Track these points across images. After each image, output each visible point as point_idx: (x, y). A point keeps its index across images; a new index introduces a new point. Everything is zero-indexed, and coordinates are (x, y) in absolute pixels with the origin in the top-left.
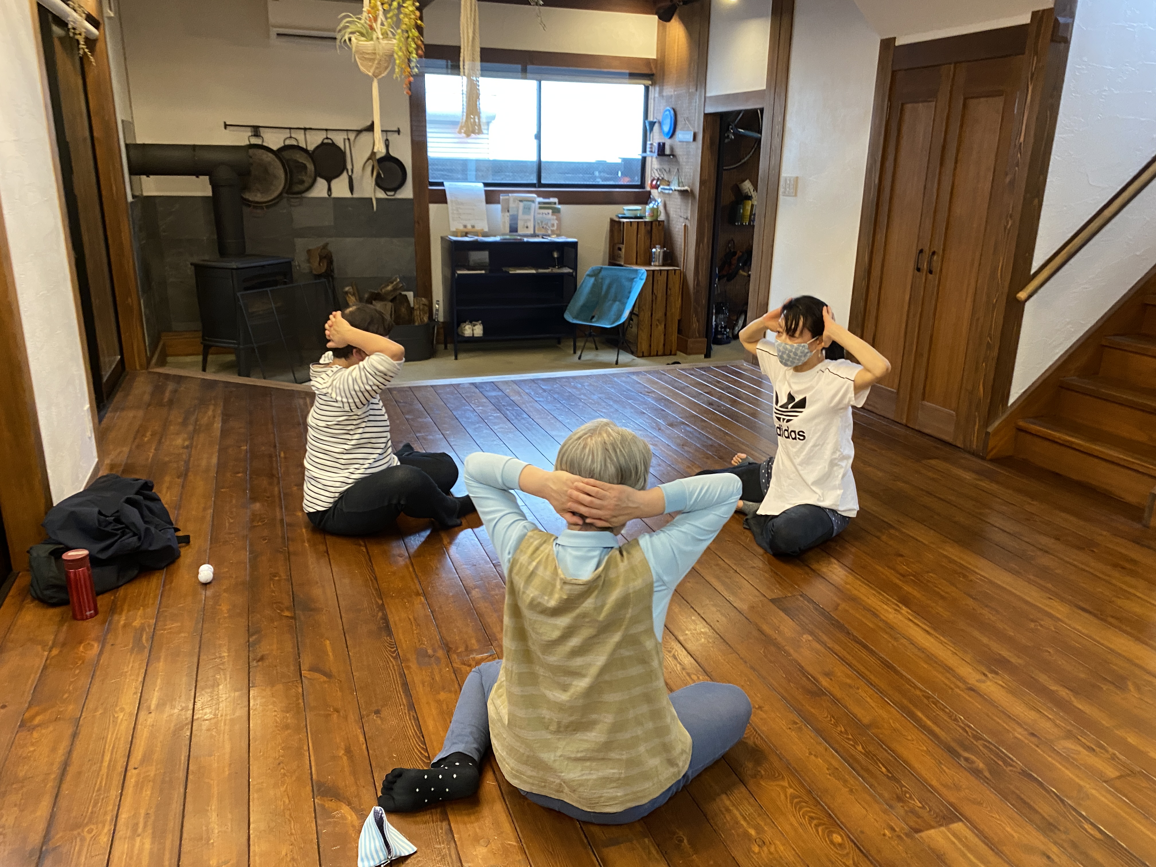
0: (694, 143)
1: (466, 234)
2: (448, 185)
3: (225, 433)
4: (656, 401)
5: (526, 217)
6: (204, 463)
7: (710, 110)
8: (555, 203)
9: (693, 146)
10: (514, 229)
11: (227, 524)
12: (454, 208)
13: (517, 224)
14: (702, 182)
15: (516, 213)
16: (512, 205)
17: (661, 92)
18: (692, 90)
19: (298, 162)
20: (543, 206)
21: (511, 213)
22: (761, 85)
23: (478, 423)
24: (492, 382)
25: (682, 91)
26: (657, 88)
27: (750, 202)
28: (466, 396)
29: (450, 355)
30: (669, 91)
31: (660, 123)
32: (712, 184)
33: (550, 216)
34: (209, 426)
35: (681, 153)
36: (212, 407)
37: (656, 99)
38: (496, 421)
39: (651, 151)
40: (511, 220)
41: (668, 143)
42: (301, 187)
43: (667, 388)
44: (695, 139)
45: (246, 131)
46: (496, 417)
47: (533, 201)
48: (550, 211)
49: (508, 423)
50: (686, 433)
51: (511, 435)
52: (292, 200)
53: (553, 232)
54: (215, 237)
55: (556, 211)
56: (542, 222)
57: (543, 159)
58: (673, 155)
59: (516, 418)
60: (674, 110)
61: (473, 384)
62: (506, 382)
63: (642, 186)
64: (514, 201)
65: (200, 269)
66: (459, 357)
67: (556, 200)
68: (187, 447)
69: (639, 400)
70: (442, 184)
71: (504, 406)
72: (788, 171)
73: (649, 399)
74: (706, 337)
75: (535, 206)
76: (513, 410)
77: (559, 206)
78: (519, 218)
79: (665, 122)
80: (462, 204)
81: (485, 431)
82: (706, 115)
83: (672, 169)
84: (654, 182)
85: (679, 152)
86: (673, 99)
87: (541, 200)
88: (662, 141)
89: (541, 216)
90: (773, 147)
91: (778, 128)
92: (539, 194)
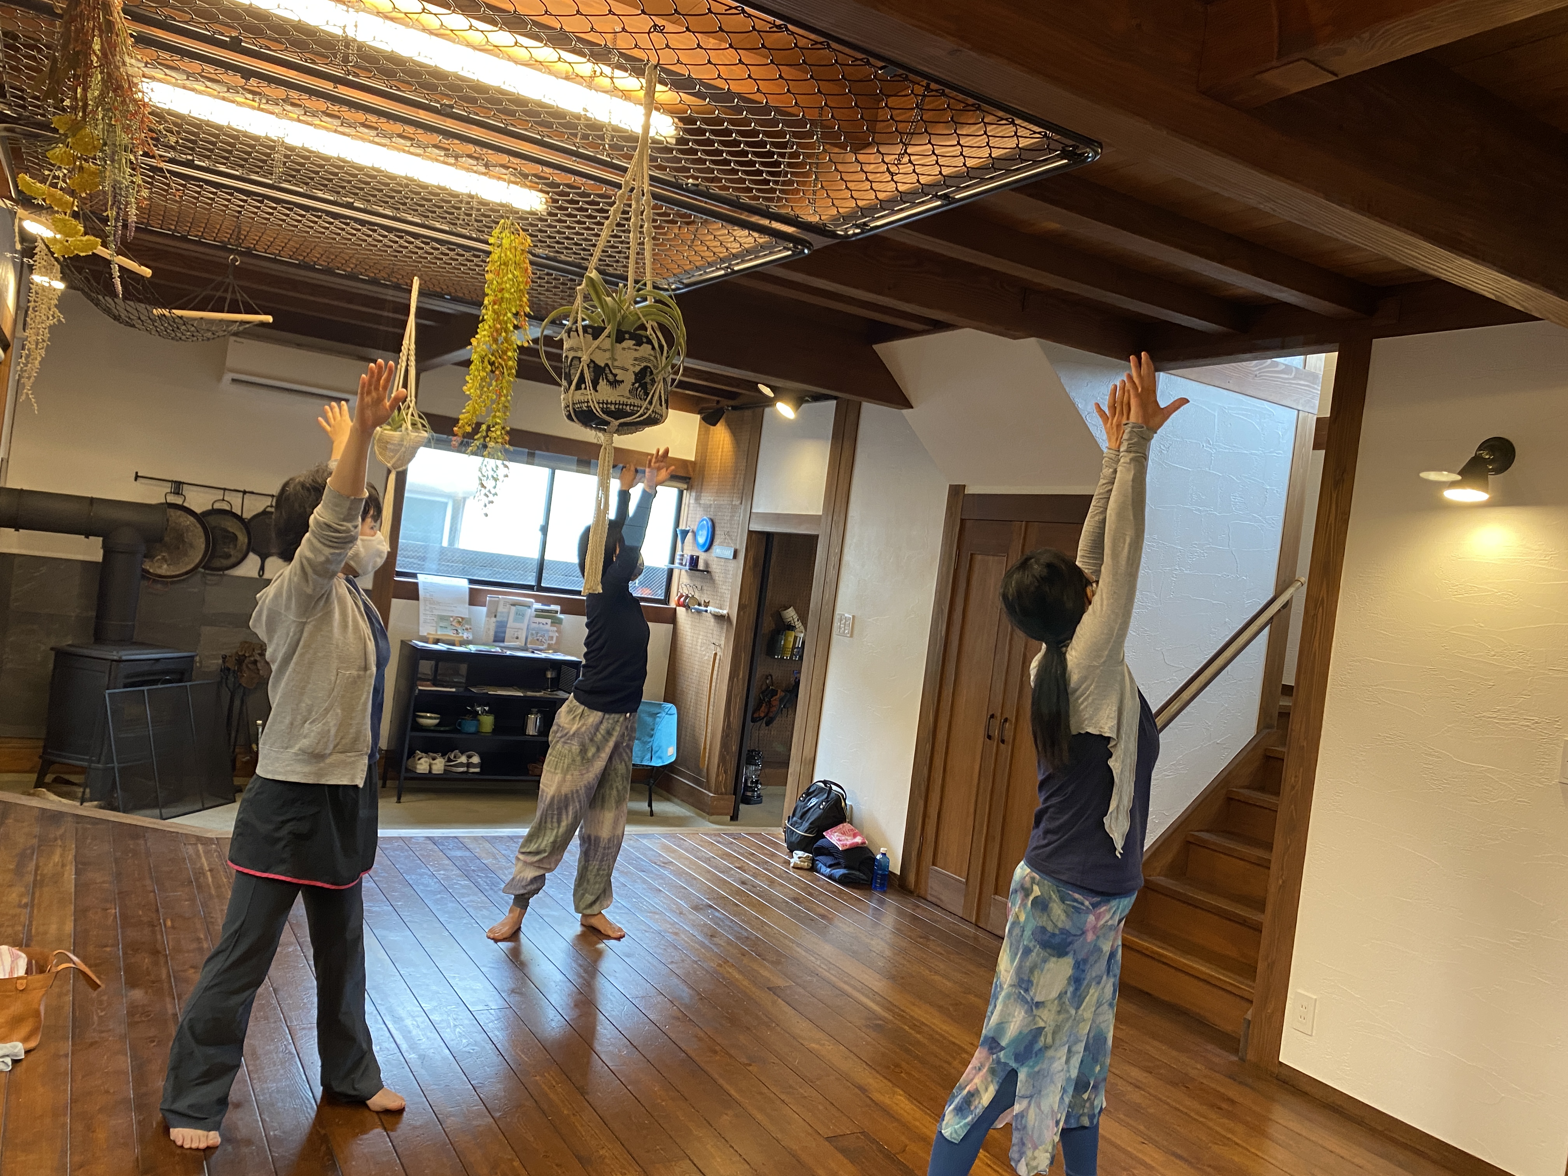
0: (734, 561)
1: (437, 642)
2: (422, 579)
3: (81, 888)
4: (675, 875)
5: (518, 625)
6: (53, 929)
7: (756, 527)
8: (556, 612)
9: (732, 564)
10: (499, 638)
11: (96, 1018)
12: (427, 608)
13: (505, 632)
14: (741, 607)
15: (505, 619)
16: (501, 609)
17: (697, 499)
18: (736, 502)
19: (228, 531)
20: (540, 614)
21: (498, 619)
22: (817, 509)
23: (440, 893)
24: (455, 837)
25: (724, 501)
26: (693, 494)
27: (793, 634)
28: (422, 855)
29: (391, 796)
30: (707, 498)
31: (693, 532)
32: (752, 609)
33: (548, 627)
34: (57, 878)
35: (718, 571)
36: (58, 851)
37: (691, 505)
38: (464, 891)
39: (681, 564)
40: (497, 627)
41: (703, 556)
42: (226, 562)
43: (687, 858)
44: (735, 557)
45: (166, 487)
46: (463, 886)
47: (529, 607)
48: (549, 621)
49: (481, 894)
50: (714, 919)
51: (485, 912)
52: (209, 577)
53: (550, 647)
54: (93, 614)
55: (556, 622)
56: (537, 633)
57: (547, 557)
58: (708, 572)
59: (491, 889)
60: (712, 521)
61: (429, 838)
62: (475, 838)
63: (667, 600)
64: (505, 605)
65: (62, 656)
66: (402, 800)
67: (558, 608)
68: (26, 906)
69: (652, 872)
70: (414, 576)
71: (474, 871)
72: (845, 607)
73: (666, 872)
74: (735, 794)
75: (530, 612)
76: (487, 877)
77: (562, 616)
78: (508, 626)
79: (700, 532)
80: (438, 603)
81: (450, 905)
82: (750, 533)
83: (705, 588)
84: (682, 599)
85: (715, 568)
86: (712, 509)
87: (539, 606)
88: (695, 554)
89: (534, 625)
90: (828, 580)
91: (834, 560)
92: (538, 599)
